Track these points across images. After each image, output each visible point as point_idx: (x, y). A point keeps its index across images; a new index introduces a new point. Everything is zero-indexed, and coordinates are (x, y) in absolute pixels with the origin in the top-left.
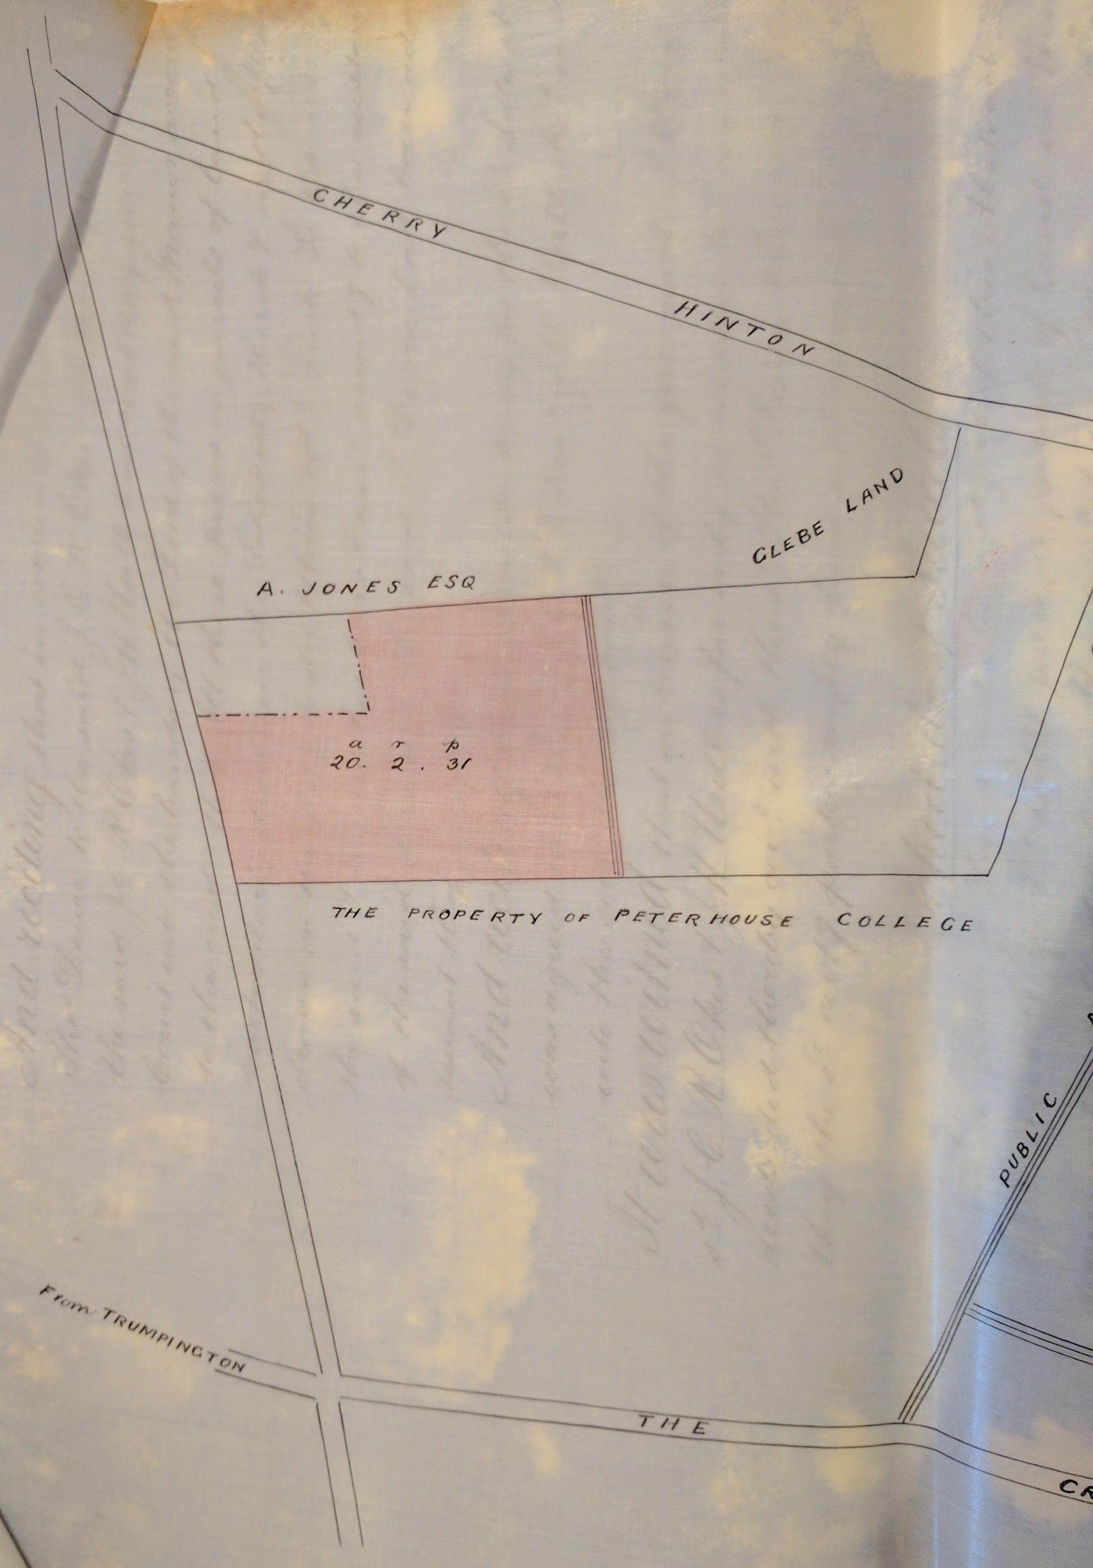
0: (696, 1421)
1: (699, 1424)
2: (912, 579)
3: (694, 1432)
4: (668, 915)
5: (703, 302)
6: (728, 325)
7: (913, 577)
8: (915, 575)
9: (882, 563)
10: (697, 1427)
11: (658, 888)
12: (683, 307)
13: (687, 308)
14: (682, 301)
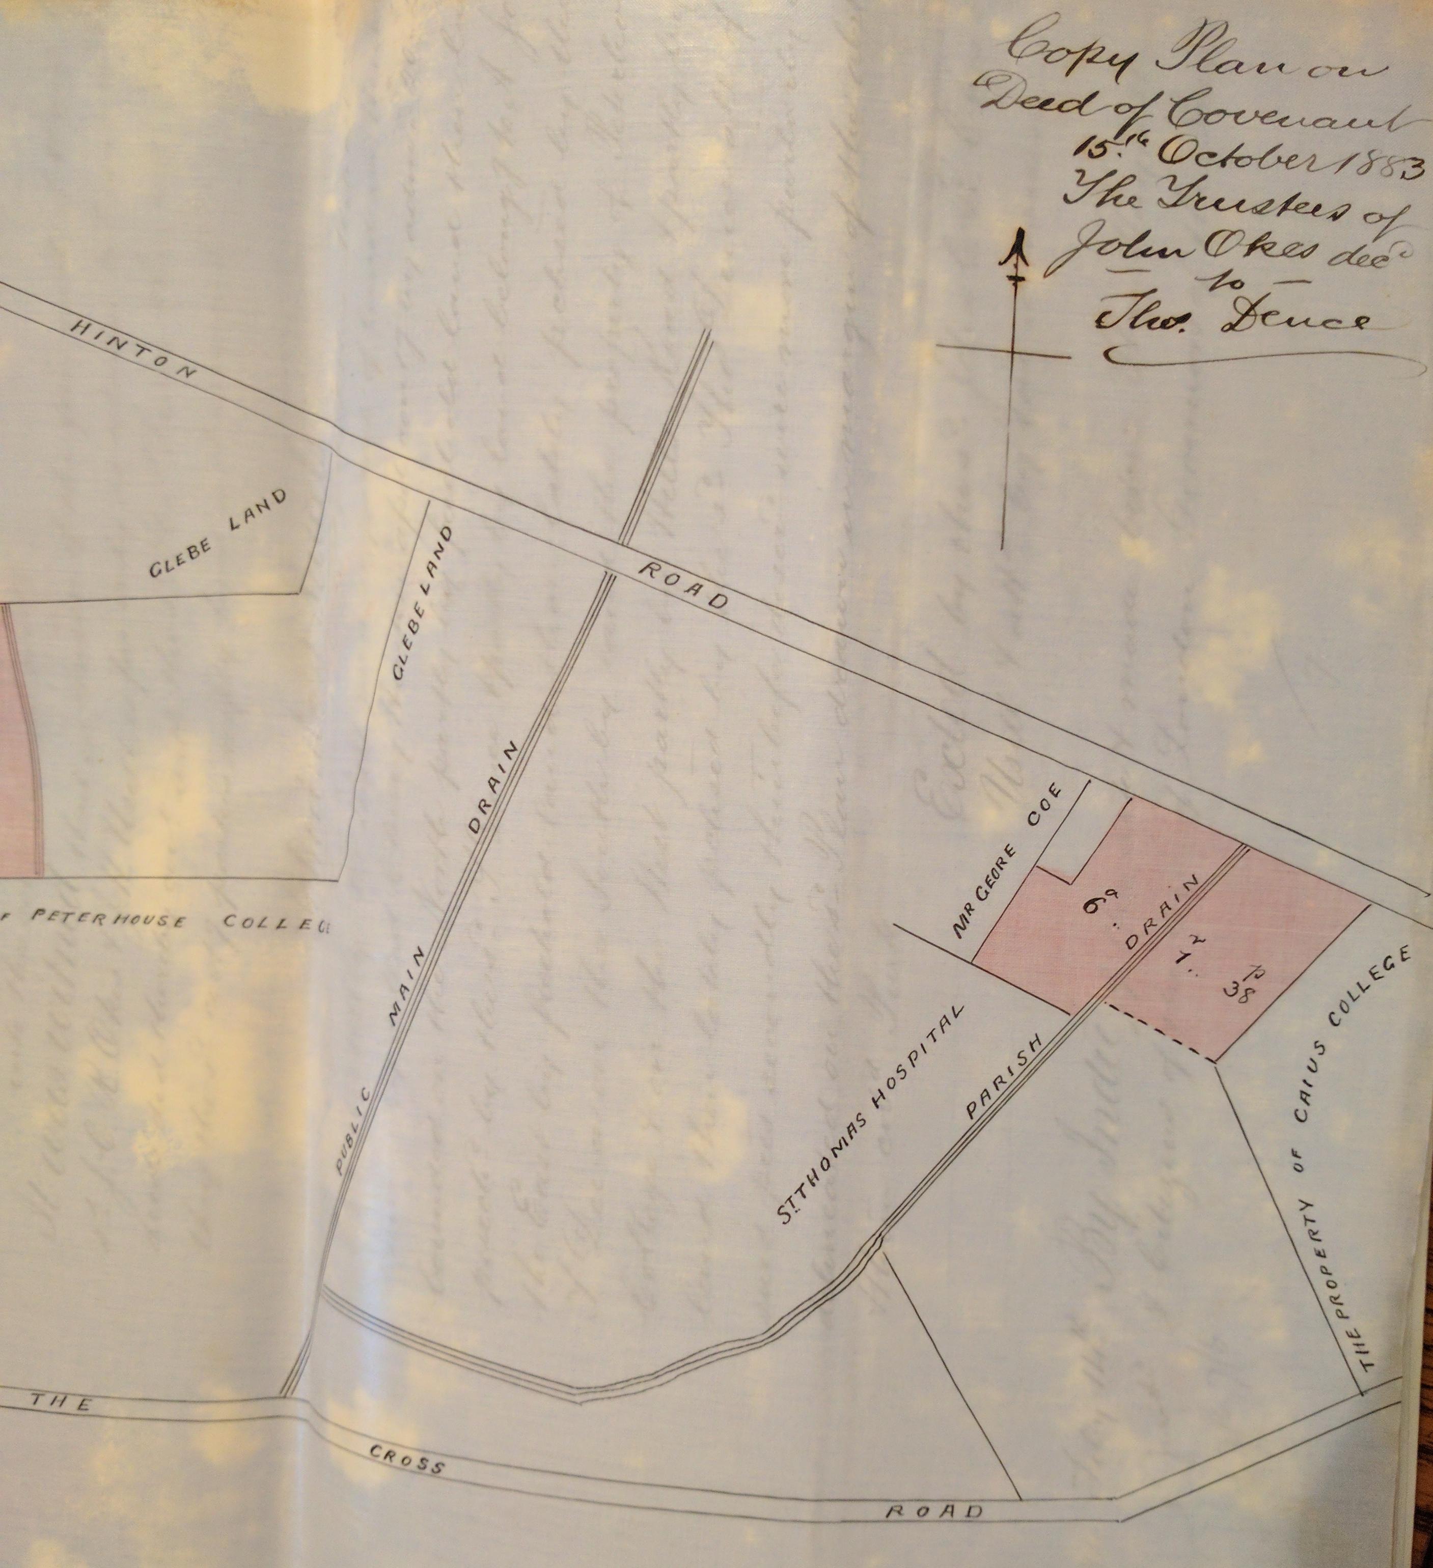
0: (81, 1399)
1: (84, 1400)
2: (295, 596)
3: (79, 1408)
4: (78, 914)
5: (95, 322)
6: (118, 344)
7: (297, 594)
8: (298, 592)
9: (267, 580)
10: (81, 1405)
11: (72, 888)
12: (78, 325)
13: (82, 327)
14: (76, 319)
